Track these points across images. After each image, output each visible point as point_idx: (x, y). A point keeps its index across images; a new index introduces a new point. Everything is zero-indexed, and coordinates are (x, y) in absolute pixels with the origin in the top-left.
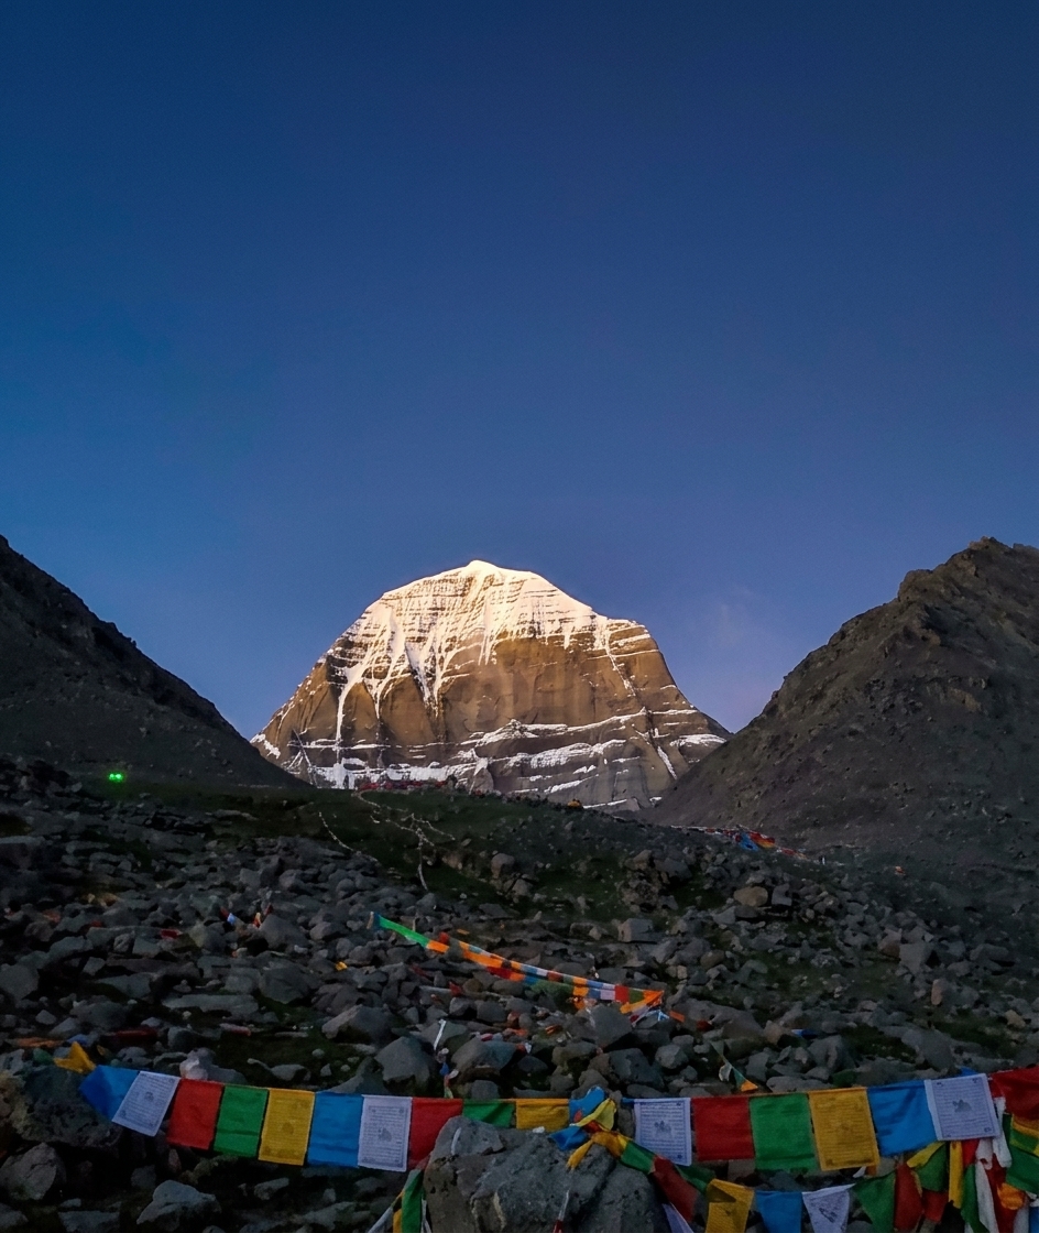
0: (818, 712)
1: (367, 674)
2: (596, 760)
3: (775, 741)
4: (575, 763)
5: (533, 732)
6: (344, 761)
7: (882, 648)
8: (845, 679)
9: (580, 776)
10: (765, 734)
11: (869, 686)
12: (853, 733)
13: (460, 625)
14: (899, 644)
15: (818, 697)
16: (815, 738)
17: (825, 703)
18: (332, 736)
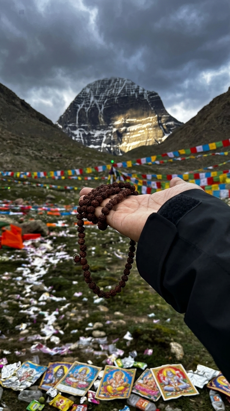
0: (205, 124)
1: (84, 106)
2: (144, 129)
3: (194, 131)
4: (139, 130)
5: (128, 121)
6: (79, 129)
7: (222, 107)
8: (212, 114)
9: (140, 133)
10: (192, 128)
11: (218, 118)
12: (213, 130)
13: (108, 93)
14: (226, 106)
15: (205, 119)
16: (204, 131)
17: (206, 122)
18: (75, 122)
